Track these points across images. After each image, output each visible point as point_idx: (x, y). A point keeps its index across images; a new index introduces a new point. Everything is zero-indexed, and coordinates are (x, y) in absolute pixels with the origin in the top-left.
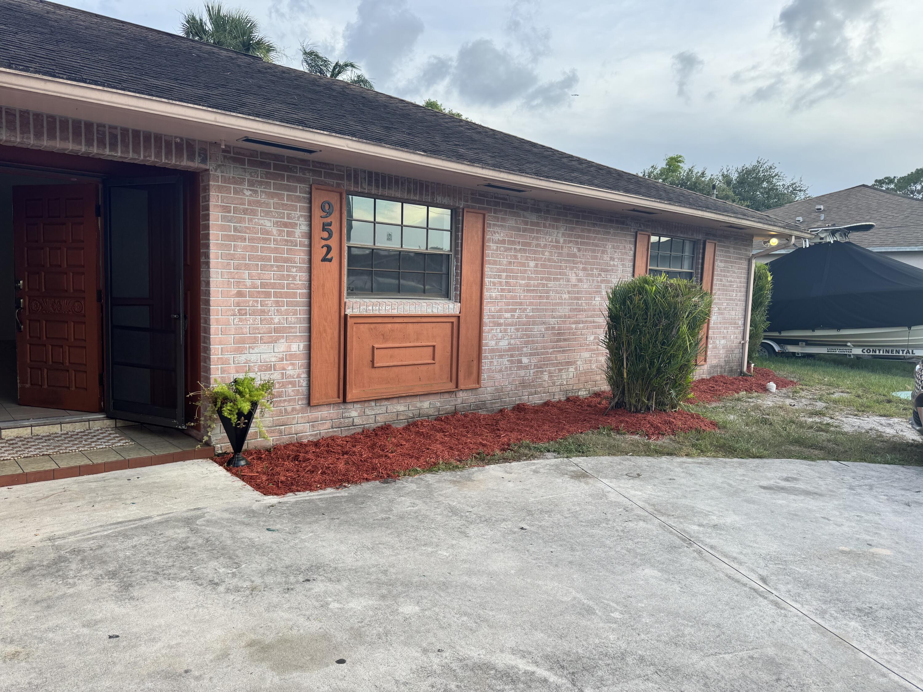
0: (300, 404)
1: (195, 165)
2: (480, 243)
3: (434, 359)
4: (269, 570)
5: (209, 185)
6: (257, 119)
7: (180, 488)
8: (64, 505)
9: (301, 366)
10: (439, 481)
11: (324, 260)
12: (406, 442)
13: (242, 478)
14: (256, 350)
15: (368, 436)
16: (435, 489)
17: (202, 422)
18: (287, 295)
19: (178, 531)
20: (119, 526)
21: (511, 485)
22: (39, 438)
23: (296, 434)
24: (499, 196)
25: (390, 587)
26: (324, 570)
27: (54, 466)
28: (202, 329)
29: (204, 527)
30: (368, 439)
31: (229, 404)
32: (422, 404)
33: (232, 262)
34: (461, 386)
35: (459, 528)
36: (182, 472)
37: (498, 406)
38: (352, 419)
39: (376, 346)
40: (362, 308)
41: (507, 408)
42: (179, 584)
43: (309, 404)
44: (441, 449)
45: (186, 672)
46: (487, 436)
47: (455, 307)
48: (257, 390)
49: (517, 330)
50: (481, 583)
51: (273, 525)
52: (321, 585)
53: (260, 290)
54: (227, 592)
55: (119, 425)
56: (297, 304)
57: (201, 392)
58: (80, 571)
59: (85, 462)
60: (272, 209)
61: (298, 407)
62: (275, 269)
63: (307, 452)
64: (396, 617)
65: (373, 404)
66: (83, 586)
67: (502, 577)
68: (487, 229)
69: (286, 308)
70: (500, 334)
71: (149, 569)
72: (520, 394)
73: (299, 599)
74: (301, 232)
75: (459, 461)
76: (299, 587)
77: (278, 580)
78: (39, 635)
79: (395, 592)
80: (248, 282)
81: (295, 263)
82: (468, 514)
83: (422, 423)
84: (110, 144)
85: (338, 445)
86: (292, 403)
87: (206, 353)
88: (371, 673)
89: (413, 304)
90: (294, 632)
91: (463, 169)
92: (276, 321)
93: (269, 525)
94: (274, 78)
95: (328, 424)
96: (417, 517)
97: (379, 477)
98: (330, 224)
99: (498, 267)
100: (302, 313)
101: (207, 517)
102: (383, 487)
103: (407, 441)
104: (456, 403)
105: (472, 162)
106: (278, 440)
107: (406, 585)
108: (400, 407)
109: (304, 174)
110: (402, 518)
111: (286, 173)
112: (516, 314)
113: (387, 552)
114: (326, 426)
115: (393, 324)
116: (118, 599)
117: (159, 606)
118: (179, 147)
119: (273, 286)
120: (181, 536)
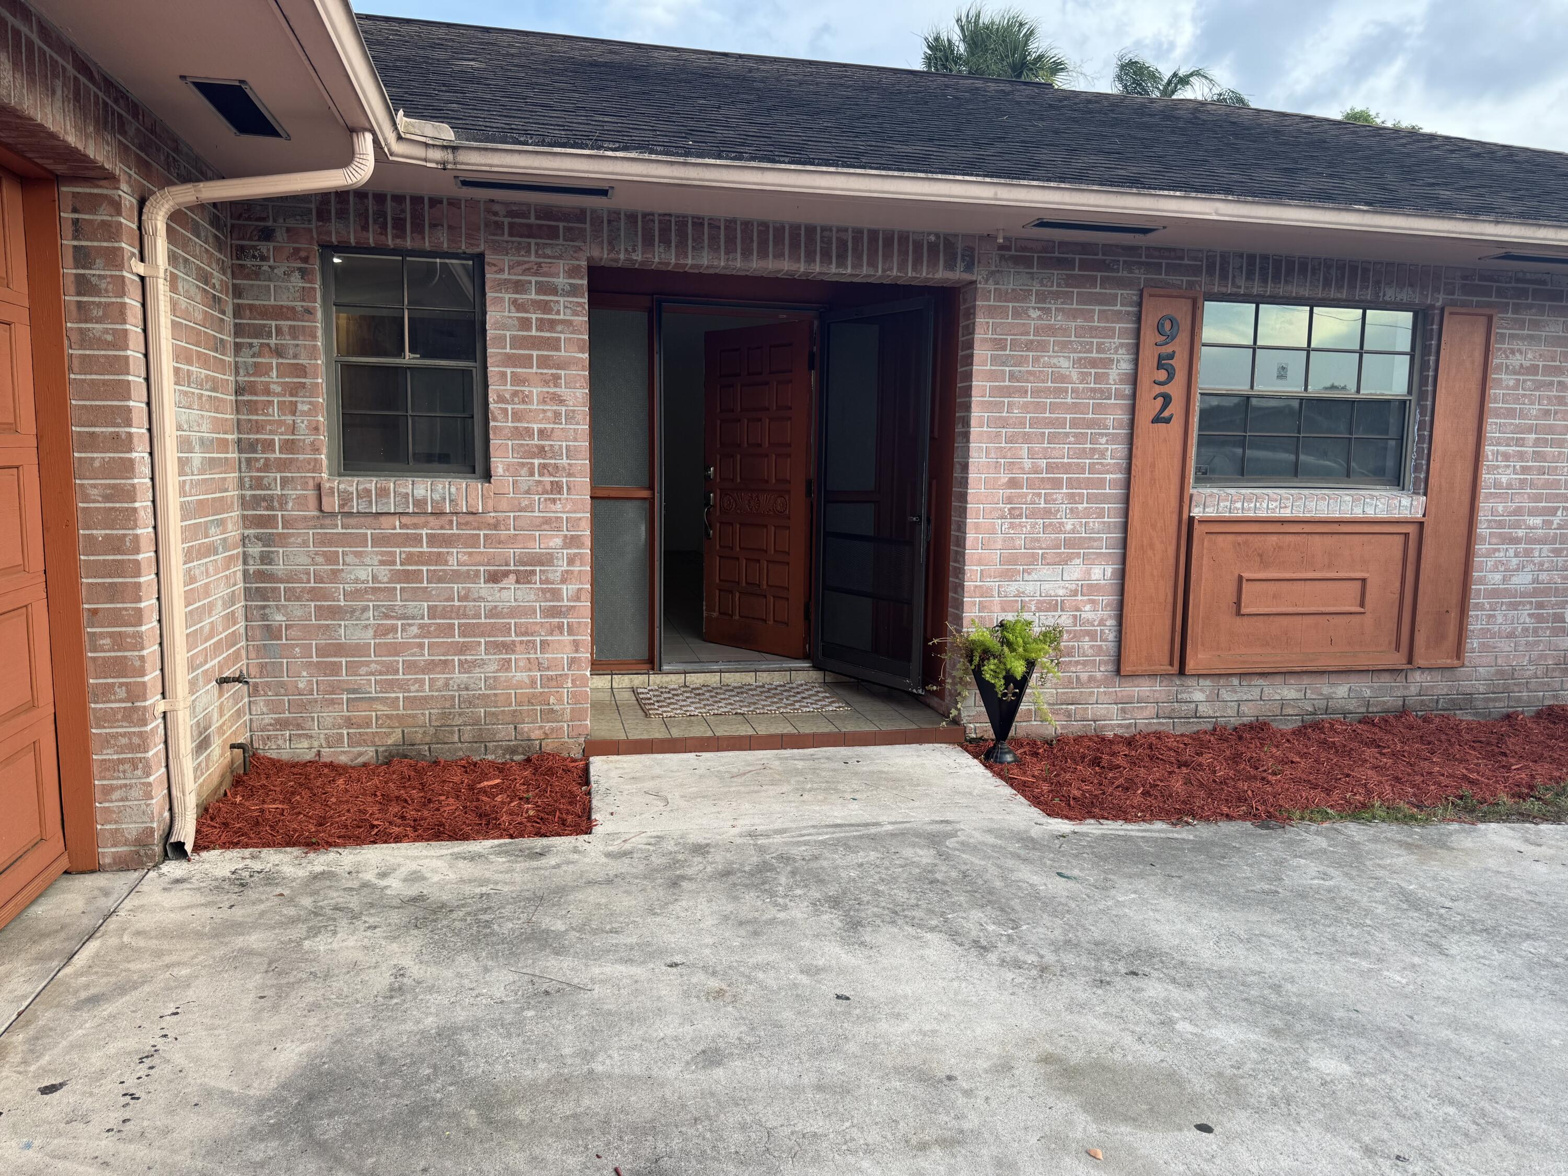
0: (1103, 671)
1: (957, 275)
2: (1478, 375)
3: (1362, 605)
4: (1068, 942)
5: (974, 307)
6: (1063, 185)
7: (918, 785)
8: (765, 787)
9: (1106, 605)
10: (1375, 840)
11: (1157, 420)
12: (1301, 757)
13: (1011, 782)
14: (1034, 576)
15: (1222, 739)
16: (1368, 853)
17: (948, 686)
18: (1089, 484)
19: (921, 852)
20: (838, 829)
21: (1541, 868)
22: (728, 689)
23: (1095, 721)
24: (1528, 276)
25: (1289, 1017)
26: (1162, 962)
27: (751, 732)
28: (953, 539)
29: (957, 853)
30: (1226, 745)
31: (992, 661)
32: (1333, 689)
33: (1004, 430)
34: (1420, 661)
35: (1426, 935)
36: (919, 761)
37: (1501, 707)
38: (1193, 706)
39: (1246, 575)
40: (1222, 504)
41: (1523, 712)
42: (929, 936)
43: (1118, 671)
44: (1376, 778)
45: (950, 1078)
46: (1478, 765)
47: (1415, 503)
48: (1035, 640)
49: (1557, 552)
50: (1483, 1050)
51: (1066, 868)
52: (1158, 985)
53: (1044, 475)
54: (1001, 965)
55: (828, 679)
56: (1104, 499)
57: (949, 639)
58: (791, 889)
59: (788, 729)
60: (1073, 338)
61: (1098, 675)
62: (1072, 439)
63: (1114, 754)
64: (1305, 1075)
65: (1235, 681)
66: (798, 912)
67: (1531, 1048)
68: (1495, 346)
69: (1085, 505)
70: (1515, 561)
71: (883, 904)
72: (1557, 686)
73: (1121, 1001)
74: (1119, 374)
75: (1417, 807)
76: (1119, 983)
77: (1084, 963)
78: (747, 972)
79: (1298, 1028)
80: (1027, 464)
81: (1106, 428)
82: (1443, 911)
83: (1332, 725)
84: (838, 257)
85: (1170, 749)
86: (1088, 668)
87: (957, 578)
88: (1262, 1163)
89: (1324, 499)
90: (1117, 1056)
91: (1454, 229)
92: (1069, 527)
93: (1060, 867)
94: (1076, 115)
95: (1151, 710)
96: (1333, 899)
97: (1251, 815)
98: (1171, 356)
99: (1517, 421)
100: (1112, 513)
101: (962, 838)
102: (1261, 835)
103: (1304, 756)
104: (1406, 693)
105: (1474, 212)
106: (1063, 727)
107: (1321, 1021)
108: (1289, 692)
109: (1131, 272)
110: (1302, 896)
111: (1099, 274)
112: (1556, 521)
113: (1279, 953)
114: (1146, 713)
115: (1281, 536)
116: (845, 942)
117: (902, 965)
118: (933, 248)
119: (1067, 468)
120: (925, 861)
